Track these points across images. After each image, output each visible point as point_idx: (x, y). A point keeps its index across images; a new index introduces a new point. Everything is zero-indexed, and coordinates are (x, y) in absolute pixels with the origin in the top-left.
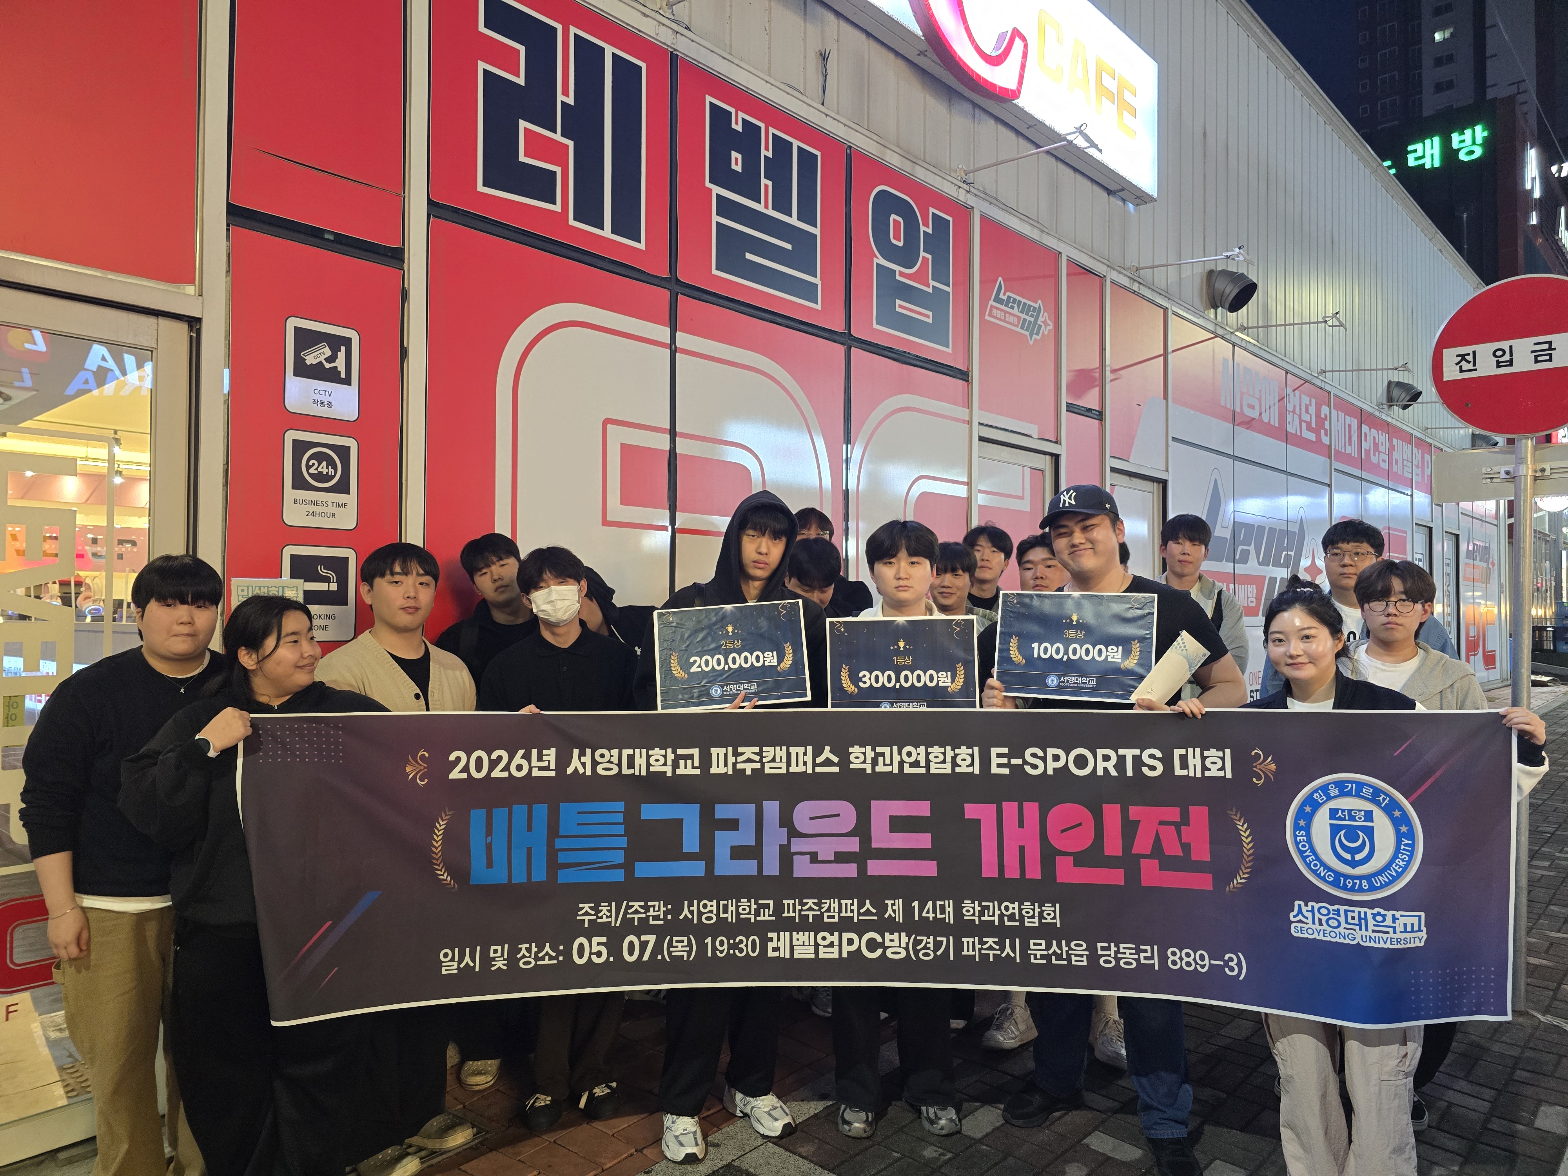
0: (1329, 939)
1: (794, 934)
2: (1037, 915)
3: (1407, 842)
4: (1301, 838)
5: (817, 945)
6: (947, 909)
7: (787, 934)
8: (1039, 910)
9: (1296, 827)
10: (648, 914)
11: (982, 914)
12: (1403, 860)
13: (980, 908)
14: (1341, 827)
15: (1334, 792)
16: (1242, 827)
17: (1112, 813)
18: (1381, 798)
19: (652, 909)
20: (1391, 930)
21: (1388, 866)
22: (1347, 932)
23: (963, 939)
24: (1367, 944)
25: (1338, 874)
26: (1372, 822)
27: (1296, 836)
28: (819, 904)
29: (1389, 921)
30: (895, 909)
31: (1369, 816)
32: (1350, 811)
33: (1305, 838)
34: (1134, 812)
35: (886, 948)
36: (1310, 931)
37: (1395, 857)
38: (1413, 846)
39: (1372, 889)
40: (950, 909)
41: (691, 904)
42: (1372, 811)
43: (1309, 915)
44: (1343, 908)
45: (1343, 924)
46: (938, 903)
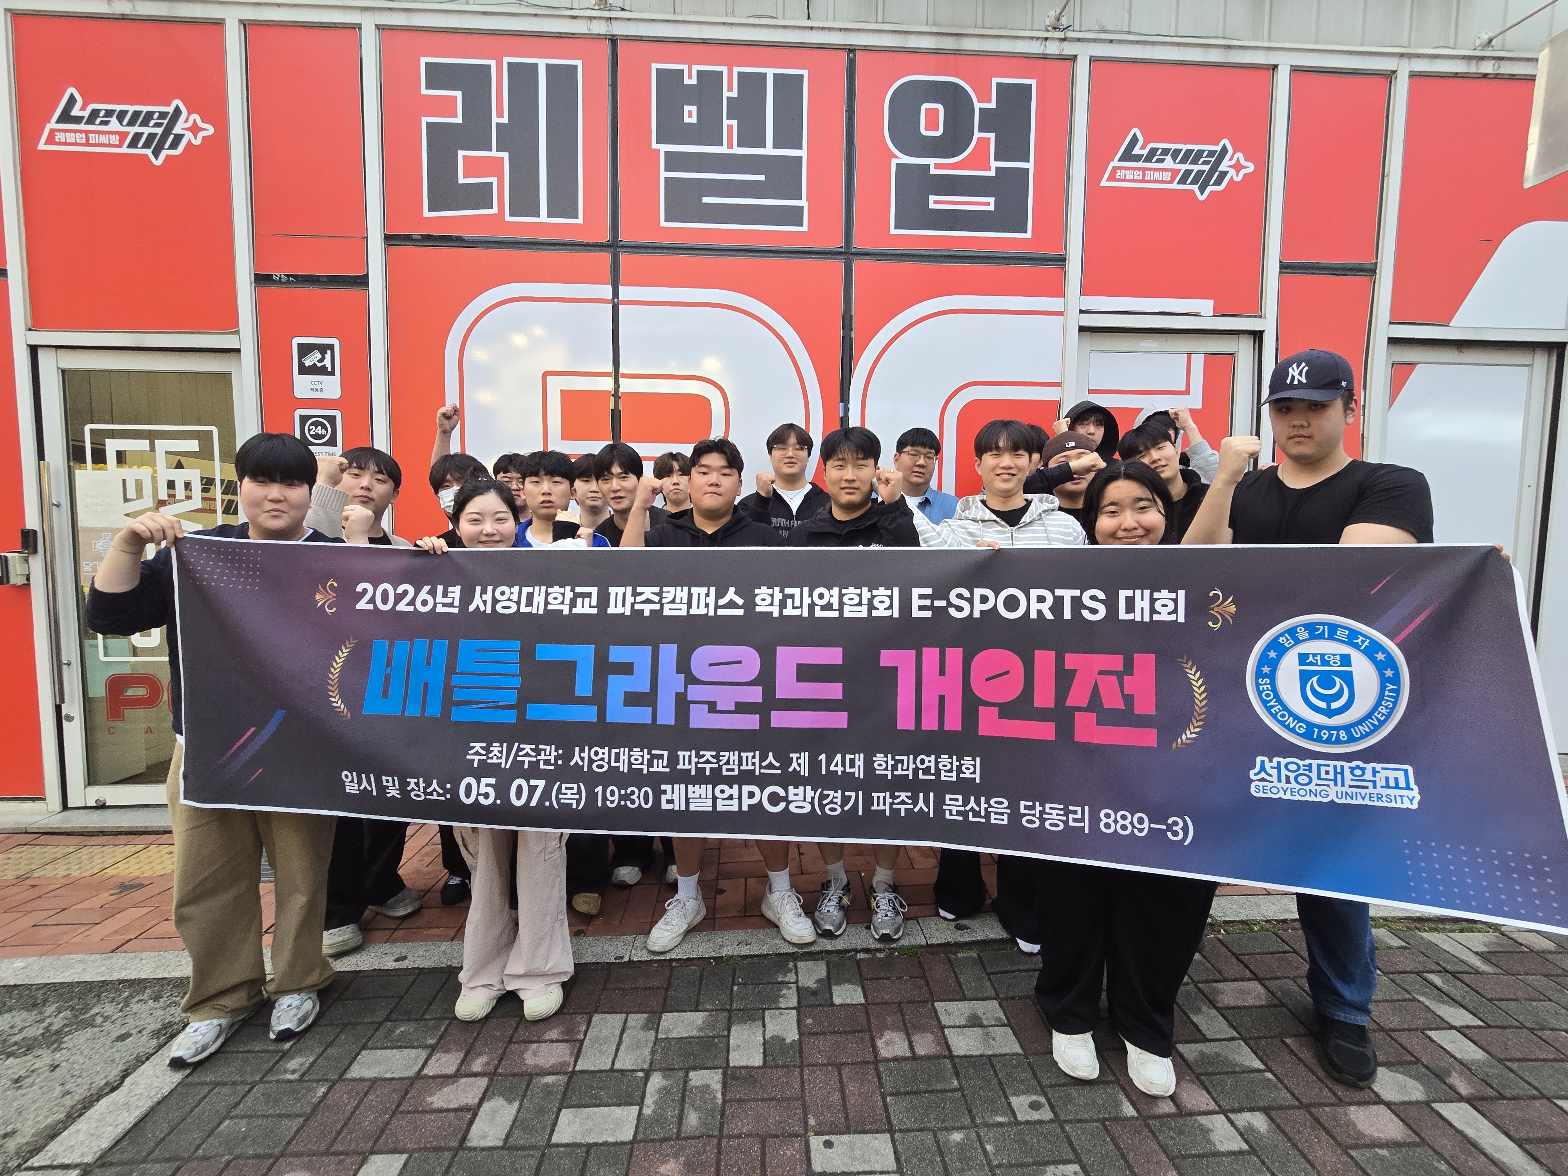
0: (1297, 798)
1: (690, 786)
2: (954, 768)
3: (1392, 687)
4: (1265, 687)
5: (714, 798)
6: (857, 763)
7: (683, 786)
8: (958, 764)
9: (1259, 674)
10: (539, 758)
11: (894, 768)
12: (1386, 708)
13: (893, 762)
14: (1313, 673)
15: (1303, 634)
16: (1194, 677)
17: (1044, 659)
18: (1359, 641)
19: (543, 753)
20: (1370, 785)
21: (1369, 716)
22: (1319, 788)
23: (873, 794)
24: (1343, 801)
25: (1310, 726)
26: (1351, 666)
27: (1258, 685)
28: (717, 757)
29: (1368, 775)
30: (800, 762)
31: (1346, 660)
32: (1323, 656)
33: (1269, 686)
34: (1071, 660)
35: (789, 802)
36: (1274, 790)
37: (1378, 704)
38: (1397, 692)
39: (1352, 740)
40: (860, 762)
41: (582, 751)
42: (1349, 655)
43: (1274, 772)
44: (1315, 763)
45: (1315, 780)
46: (848, 757)
